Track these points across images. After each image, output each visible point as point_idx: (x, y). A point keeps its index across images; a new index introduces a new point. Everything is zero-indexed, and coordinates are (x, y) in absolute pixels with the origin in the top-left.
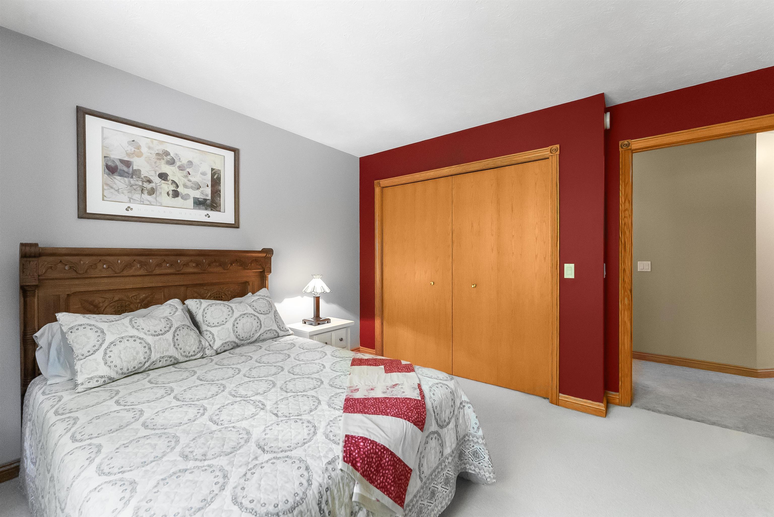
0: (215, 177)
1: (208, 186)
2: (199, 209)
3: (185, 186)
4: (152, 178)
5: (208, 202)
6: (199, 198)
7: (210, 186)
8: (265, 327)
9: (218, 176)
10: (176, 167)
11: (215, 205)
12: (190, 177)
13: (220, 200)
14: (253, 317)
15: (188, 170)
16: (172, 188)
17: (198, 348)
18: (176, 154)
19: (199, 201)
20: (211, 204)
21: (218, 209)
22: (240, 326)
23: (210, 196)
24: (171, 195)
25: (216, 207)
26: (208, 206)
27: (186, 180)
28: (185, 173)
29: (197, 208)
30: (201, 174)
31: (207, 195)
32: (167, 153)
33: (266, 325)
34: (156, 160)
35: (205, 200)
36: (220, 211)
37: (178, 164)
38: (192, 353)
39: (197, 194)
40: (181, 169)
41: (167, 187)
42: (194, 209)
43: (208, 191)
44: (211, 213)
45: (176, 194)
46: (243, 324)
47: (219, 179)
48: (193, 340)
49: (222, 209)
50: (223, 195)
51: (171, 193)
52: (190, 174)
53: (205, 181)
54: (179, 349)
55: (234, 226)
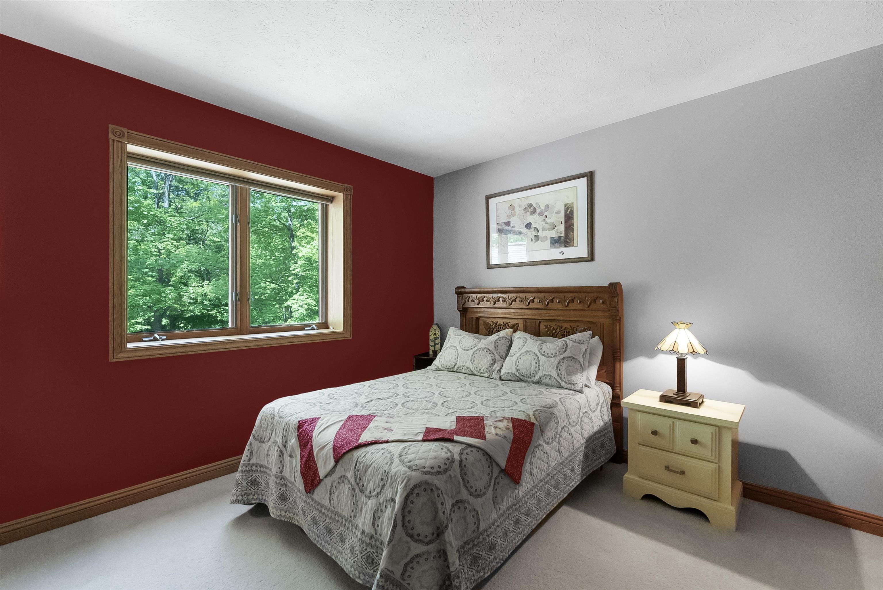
0: (568, 212)
1: (562, 223)
2: (555, 248)
3: (544, 229)
4: (521, 230)
5: (562, 239)
6: (554, 238)
7: (563, 222)
8: (543, 370)
9: (571, 210)
10: (537, 214)
11: (569, 241)
12: (548, 220)
13: (573, 234)
14: (534, 356)
15: (546, 213)
16: (535, 233)
17: (487, 369)
18: (537, 203)
19: (554, 240)
20: (565, 240)
21: (571, 244)
22: (521, 361)
23: (564, 232)
24: (534, 241)
25: (569, 242)
26: (562, 243)
27: (544, 224)
28: (543, 217)
29: (553, 247)
30: (556, 213)
31: (561, 233)
32: (530, 205)
33: (544, 368)
34: (523, 214)
35: (560, 237)
36: (573, 246)
37: (538, 211)
38: (482, 371)
39: (553, 234)
40: (540, 215)
41: (532, 233)
42: (550, 248)
43: (562, 228)
44: (564, 249)
45: (537, 237)
46: (524, 360)
47: (572, 212)
48: (486, 361)
49: (575, 244)
50: (576, 228)
51: (533, 238)
52: (547, 217)
53: (559, 219)
54: (473, 364)
55: (587, 259)
